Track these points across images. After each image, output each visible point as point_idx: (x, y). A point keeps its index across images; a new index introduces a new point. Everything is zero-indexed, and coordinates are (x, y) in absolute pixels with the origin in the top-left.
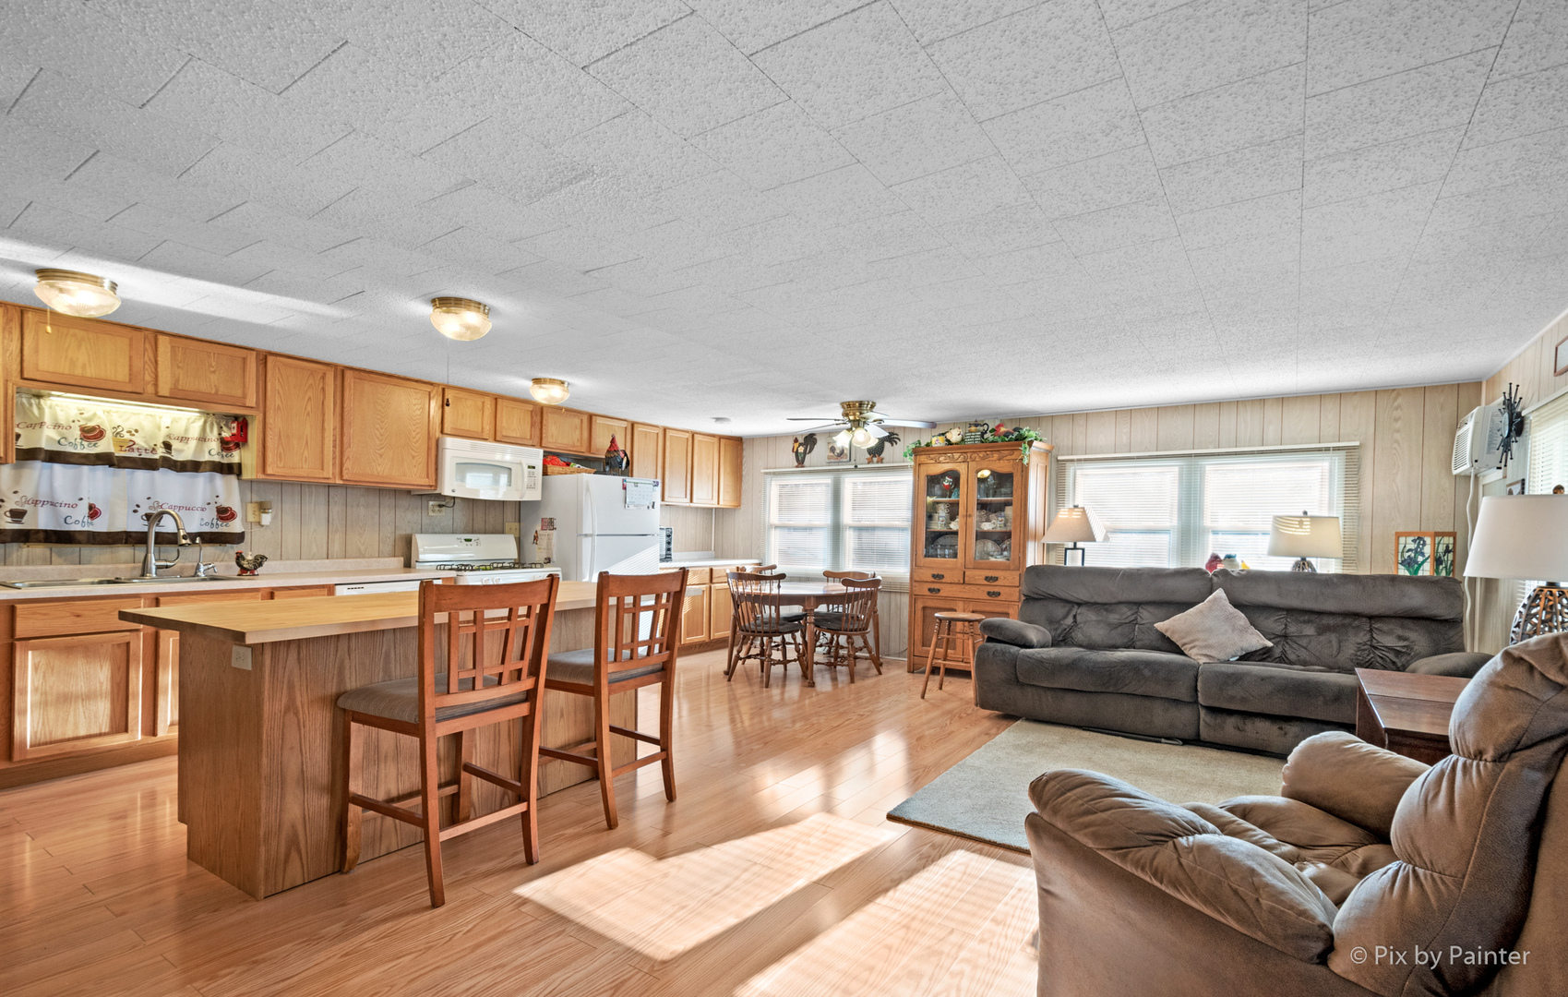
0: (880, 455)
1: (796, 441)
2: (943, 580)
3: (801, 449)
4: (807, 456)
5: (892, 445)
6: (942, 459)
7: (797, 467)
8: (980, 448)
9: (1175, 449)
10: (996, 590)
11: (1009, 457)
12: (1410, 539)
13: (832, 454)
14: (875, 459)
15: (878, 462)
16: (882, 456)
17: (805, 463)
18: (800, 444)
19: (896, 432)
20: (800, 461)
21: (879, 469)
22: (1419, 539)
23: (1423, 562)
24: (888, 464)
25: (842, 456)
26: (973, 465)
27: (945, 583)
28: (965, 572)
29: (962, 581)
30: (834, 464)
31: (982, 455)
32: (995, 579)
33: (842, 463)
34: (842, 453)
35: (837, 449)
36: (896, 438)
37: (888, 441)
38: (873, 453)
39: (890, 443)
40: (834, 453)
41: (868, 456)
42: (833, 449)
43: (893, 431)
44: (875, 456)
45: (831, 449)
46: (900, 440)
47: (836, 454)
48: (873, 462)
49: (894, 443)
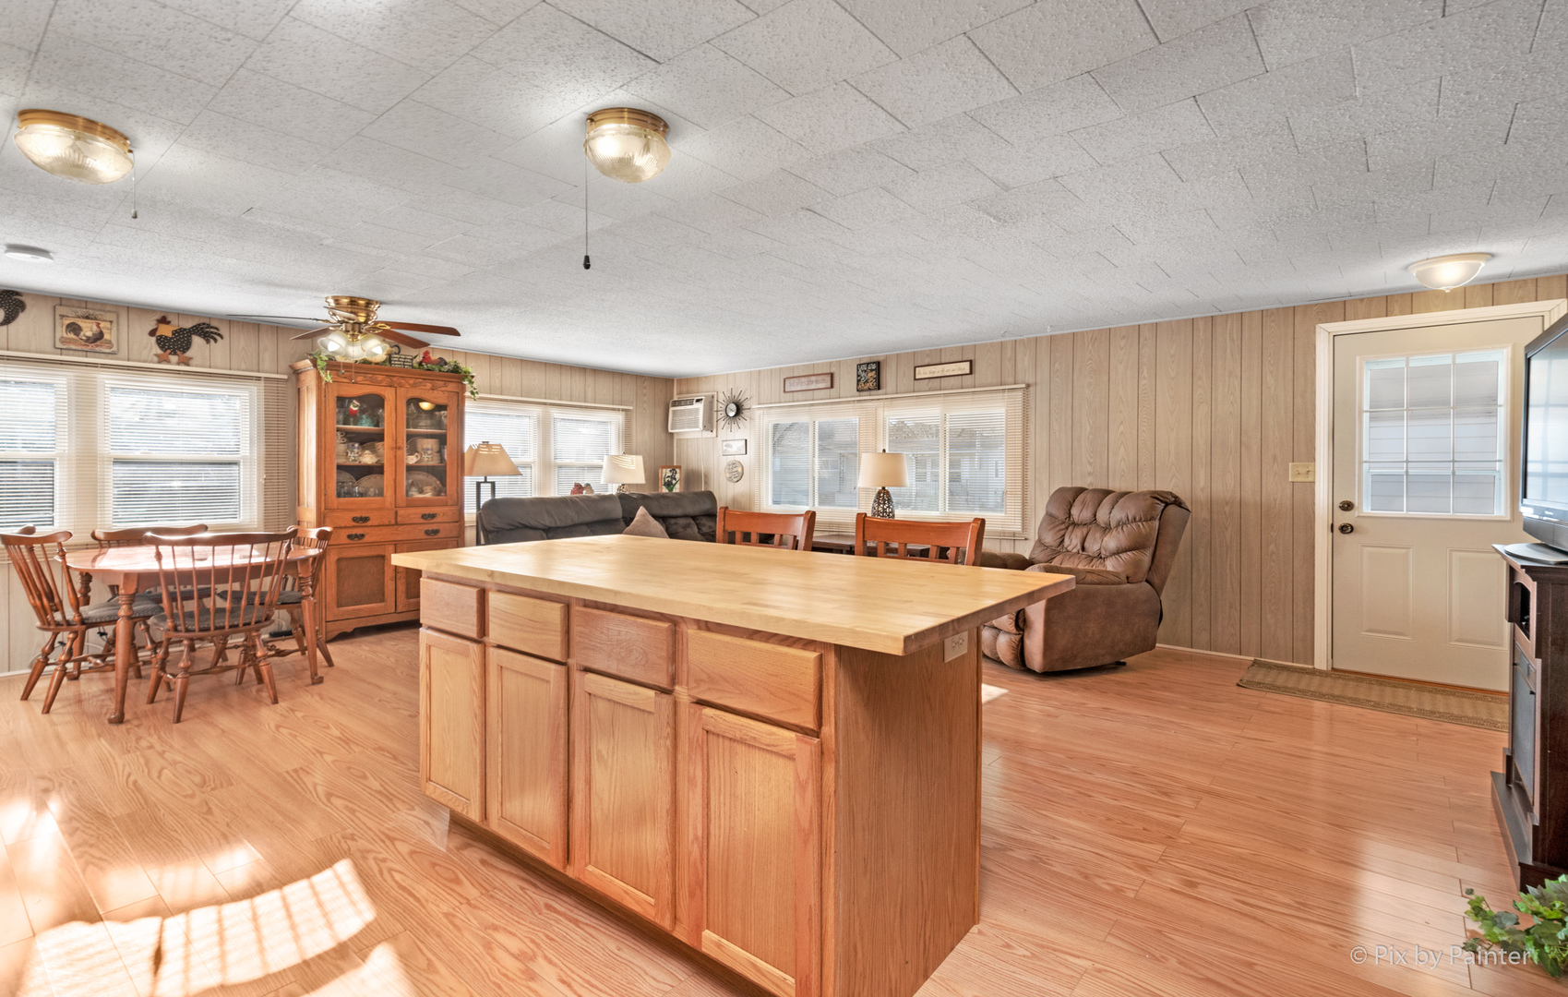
0: (184, 352)
2: (369, 523)
5: (208, 342)
6: (360, 379)
8: (415, 374)
9: (534, 397)
10: (435, 527)
11: (443, 389)
13: (71, 336)
14: (174, 358)
15: (178, 364)
16: (188, 354)
19: (213, 324)
21: (179, 372)
22: (673, 470)
23: (676, 483)
24: (197, 366)
25: (98, 343)
26: (401, 391)
27: (372, 526)
28: (396, 513)
29: (393, 522)
30: (76, 353)
31: (412, 382)
32: (433, 516)
33: (98, 354)
34: (99, 337)
35: (85, 330)
36: (216, 333)
37: (200, 335)
38: (169, 348)
39: (204, 338)
40: (77, 334)
41: (159, 351)
42: (74, 328)
43: (208, 322)
44: (175, 354)
45: (68, 326)
46: (222, 337)
47: (84, 338)
48: (168, 362)
49: (212, 341)
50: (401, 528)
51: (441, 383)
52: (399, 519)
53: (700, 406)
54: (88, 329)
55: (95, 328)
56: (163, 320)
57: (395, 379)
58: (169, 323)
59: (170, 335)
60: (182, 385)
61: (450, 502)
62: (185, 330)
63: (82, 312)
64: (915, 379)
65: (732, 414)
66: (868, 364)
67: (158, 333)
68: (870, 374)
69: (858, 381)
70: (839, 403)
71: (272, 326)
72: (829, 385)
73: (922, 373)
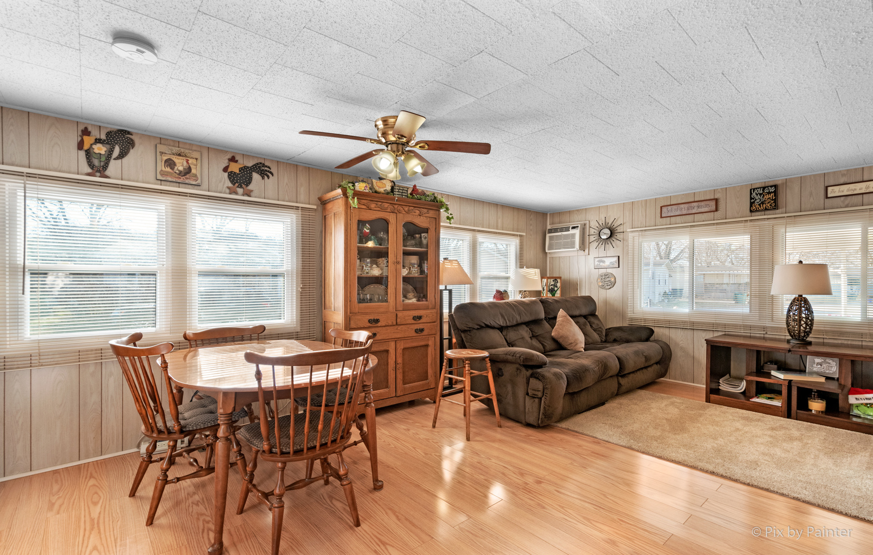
0: (247, 185)
1: (86, 132)
2: (379, 324)
3: (100, 149)
4: (113, 163)
5: (263, 178)
6: (374, 205)
7: (89, 174)
8: (409, 203)
9: (467, 225)
10: (421, 327)
11: (427, 215)
12: (552, 280)
13: (168, 169)
14: (240, 191)
15: (243, 195)
16: (250, 187)
17: (108, 173)
18: (98, 141)
19: (267, 164)
20: (99, 167)
21: (243, 202)
22: (555, 280)
23: (557, 290)
24: (255, 197)
25: (187, 176)
26: (400, 216)
27: (380, 326)
28: (397, 315)
29: (395, 323)
30: (172, 184)
31: (406, 209)
32: (420, 318)
33: (187, 186)
34: (188, 171)
35: (178, 165)
36: (268, 172)
37: (258, 173)
38: (237, 182)
39: (260, 175)
40: (172, 169)
41: (230, 185)
42: (170, 163)
43: (263, 162)
44: (241, 187)
45: (166, 161)
46: (273, 175)
47: (177, 172)
48: (236, 193)
49: (266, 177)
50: (400, 328)
51: (425, 211)
52: (398, 320)
53: (577, 232)
54: (180, 164)
55: (185, 163)
56: (233, 159)
57: (396, 206)
58: (236, 161)
59: (238, 171)
60: (246, 212)
61: (430, 306)
62: (248, 167)
63: (175, 150)
64: (827, 197)
65: (604, 237)
66: (764, 188)
67: (229, 170)
68: (767, 197)
69: (751, 204)
70: (726, 223)
71: (306, 167)
72: (714, 208)
73: (833, 191)
